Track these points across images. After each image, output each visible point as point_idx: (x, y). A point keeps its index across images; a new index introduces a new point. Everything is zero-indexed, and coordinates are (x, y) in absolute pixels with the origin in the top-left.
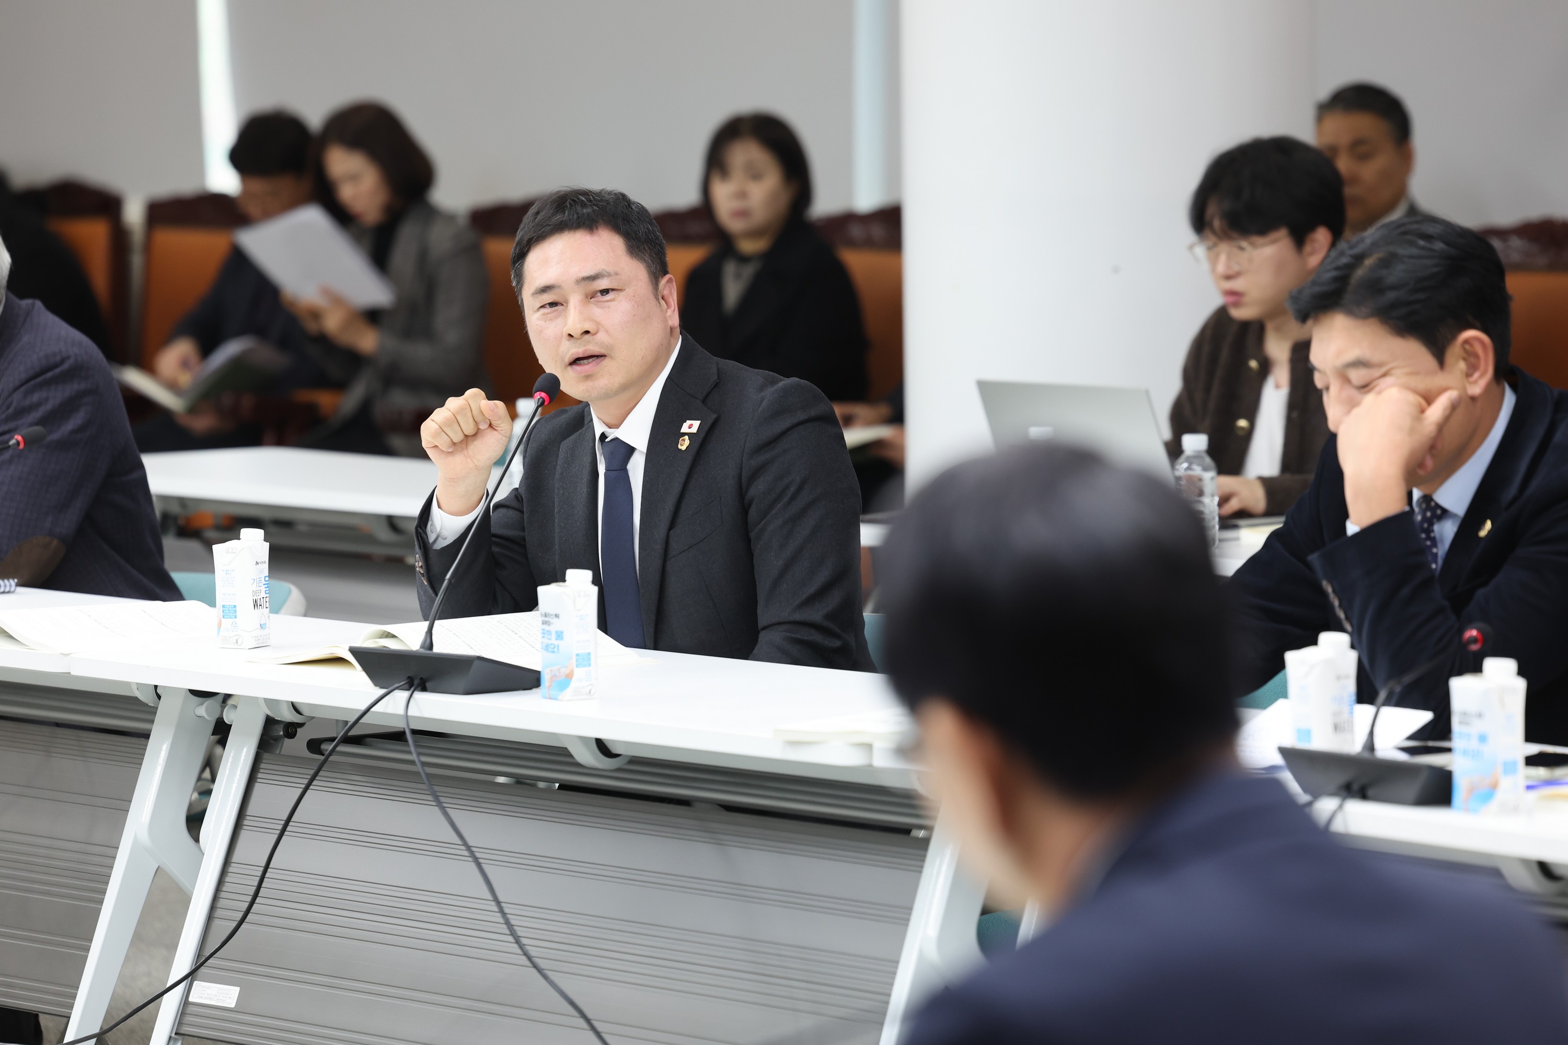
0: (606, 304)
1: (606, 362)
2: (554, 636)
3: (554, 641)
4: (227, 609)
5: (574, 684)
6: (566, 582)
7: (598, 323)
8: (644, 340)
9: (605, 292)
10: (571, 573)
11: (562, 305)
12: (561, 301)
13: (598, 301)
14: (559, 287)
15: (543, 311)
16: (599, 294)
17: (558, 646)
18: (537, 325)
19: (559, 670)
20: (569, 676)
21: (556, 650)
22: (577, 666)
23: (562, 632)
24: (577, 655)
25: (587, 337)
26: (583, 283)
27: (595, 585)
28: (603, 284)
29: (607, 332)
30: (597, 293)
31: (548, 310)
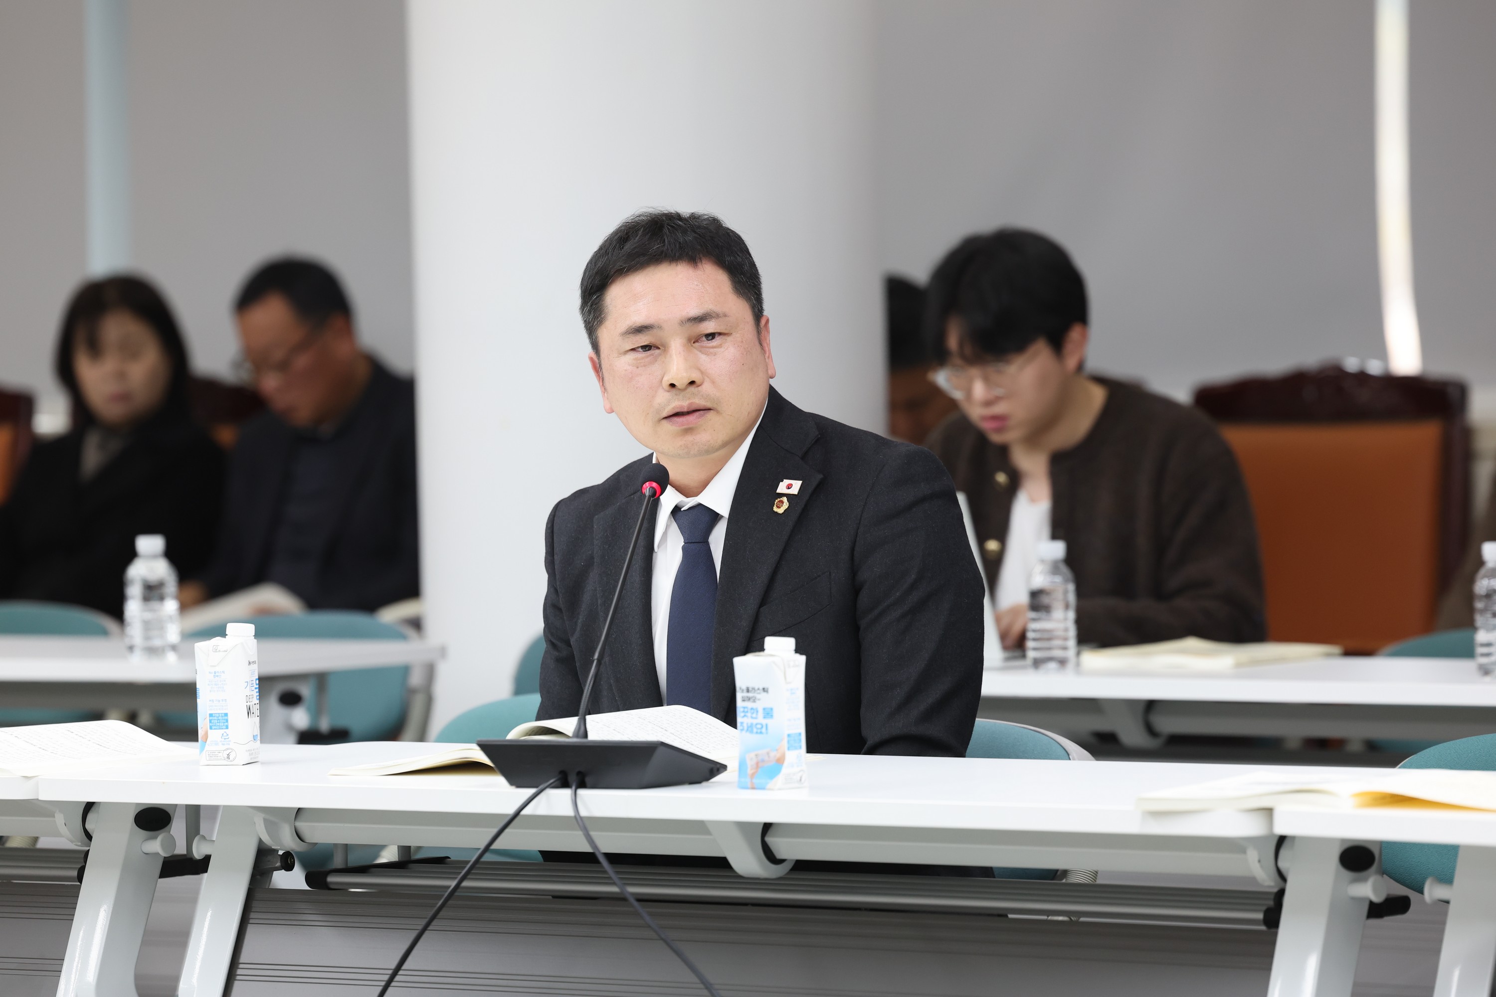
0: (712, 350)
1: (710, 415)
2: (761, 714)
3: (760, 719)
4: (216, 718)
5: (785, 770)
6: (766, 652)
7: (702, 373)
8: (751, 393)
9: (711, 336)
10: (771, 642)
11: (658, 348)
12: (658, 344)
13: (702, 347)
14: (660, 327)
15: (633, 355)
16: (704, 338)
17: (767, 725)
18: (626, 370)
19: (768, 753)
20: (780, 761)
21: (764, 730)
22: (789, 749)
23: (772, 709)
24: (789, 735)
25: (692, 389)
26: (688, 325)
27: (801, 654)
28: (709, 327)
29: (713, 382)
30: (702, 337)
31: (641, 355)
